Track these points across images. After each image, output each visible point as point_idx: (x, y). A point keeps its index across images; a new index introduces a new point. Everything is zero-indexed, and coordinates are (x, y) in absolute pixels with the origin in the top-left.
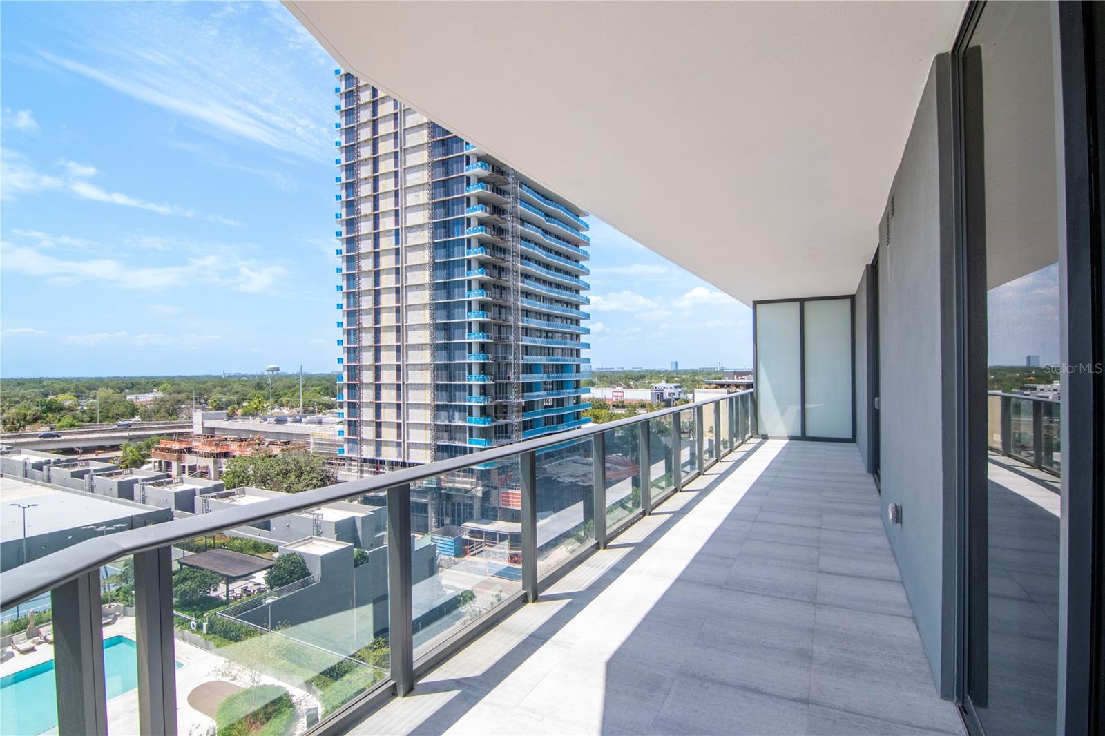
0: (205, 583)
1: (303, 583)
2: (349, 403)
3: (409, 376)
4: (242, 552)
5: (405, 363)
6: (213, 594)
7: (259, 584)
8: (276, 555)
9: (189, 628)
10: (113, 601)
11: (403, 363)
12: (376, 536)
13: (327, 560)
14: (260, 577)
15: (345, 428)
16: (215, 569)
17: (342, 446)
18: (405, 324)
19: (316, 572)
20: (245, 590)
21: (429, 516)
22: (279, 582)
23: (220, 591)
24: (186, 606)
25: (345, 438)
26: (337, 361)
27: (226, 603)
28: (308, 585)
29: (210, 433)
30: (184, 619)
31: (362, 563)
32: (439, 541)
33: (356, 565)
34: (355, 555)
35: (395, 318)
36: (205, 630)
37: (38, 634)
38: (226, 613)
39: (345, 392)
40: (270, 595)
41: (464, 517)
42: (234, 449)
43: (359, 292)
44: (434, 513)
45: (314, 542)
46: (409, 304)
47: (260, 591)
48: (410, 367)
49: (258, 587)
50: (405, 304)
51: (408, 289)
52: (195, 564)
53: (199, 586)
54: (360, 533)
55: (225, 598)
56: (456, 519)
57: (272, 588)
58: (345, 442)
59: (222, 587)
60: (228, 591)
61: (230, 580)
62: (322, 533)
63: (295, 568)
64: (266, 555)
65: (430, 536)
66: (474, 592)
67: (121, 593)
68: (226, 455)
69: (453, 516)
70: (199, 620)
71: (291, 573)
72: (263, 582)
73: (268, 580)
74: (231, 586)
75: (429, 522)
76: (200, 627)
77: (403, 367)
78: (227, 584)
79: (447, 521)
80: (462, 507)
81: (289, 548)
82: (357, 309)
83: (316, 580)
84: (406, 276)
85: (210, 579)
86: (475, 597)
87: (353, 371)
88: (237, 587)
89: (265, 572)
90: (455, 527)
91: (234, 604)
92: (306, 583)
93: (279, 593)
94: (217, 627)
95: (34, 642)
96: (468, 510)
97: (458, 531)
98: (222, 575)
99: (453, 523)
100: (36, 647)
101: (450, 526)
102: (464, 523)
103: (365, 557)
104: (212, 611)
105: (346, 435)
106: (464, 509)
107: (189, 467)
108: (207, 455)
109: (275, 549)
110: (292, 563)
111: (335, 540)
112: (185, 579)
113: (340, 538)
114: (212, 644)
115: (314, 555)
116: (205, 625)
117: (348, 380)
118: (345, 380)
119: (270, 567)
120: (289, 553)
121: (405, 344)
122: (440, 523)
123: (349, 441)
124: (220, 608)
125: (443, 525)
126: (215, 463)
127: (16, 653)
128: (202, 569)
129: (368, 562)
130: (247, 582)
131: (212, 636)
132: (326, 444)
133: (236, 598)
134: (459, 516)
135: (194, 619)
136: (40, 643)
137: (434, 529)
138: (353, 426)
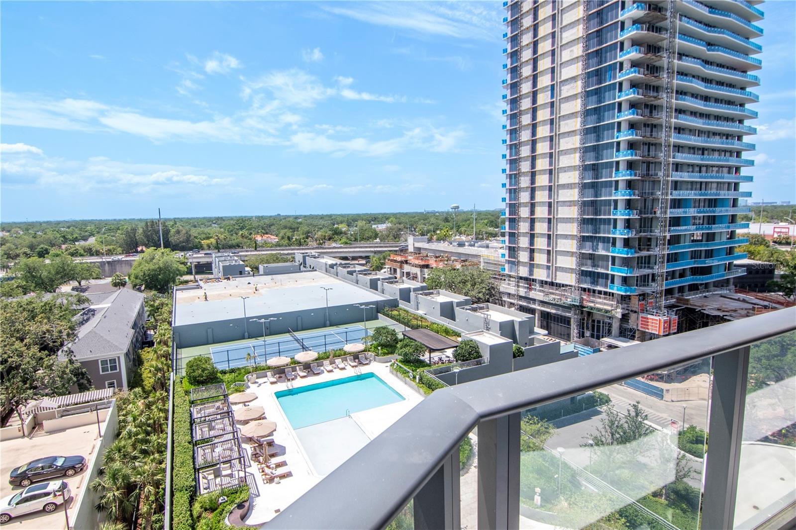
0: (417, 350)
1: (477, 362)
2: (509, 233)
3: (559, 212)
4: (438, 333)
5: (556, 200)
6: (422, 358)
7: (449, 357)
8: (460, 339)
9: (409, 377)
10: (369, 351)
11: (554, 200)
12: (530, 337)
13: (494, 349)
14: (450, 352)
15: (506, 252)
16: (423, 342)
17: (504, 265)
18: (557, 167)
19: (486, 357)
20: (440, 359)
21: (572, 327)
22: (462, 358)
23: (426, 357)
24: (407, 362)
25: (506, 260)
26: (501, 200)
27: (429, 365)
28: (481, 364)
29: (418, 250)
30: (406, 370)
31: (519, 356)
32: (580, 349)
33: (514, 357)
34: (514, 349)
35: (548, 162)
36: (417, 380)
37: (334, 363)
38: (429, 371)
39: (507, 224)
40: (456, 366)
41: (603, 333)
42: (432, 262)
43: (520, 143)
44: (577, 326)
45: (485, 334)
46: (561, 149)
47: (450, 362)
48: (559, 204)
49: (448, 359)
50: (557, 150)
51: (560, 137)
52: (411, 337)
53: (414, 352)
54: (517, 333)
55: (428, 362)
56: (595, 333)
57: (457, 361)
58: (506, 263)
59: (427, 355)
60: (430, 358)
61: (432, 350)
62: (490, 328)
63: (472, 351)
64: (453, 338)
65: (573, 345)
66: (610, 397)
67: (373, 347)
68: (427, 266)
69: (593, 330)
70: (414, 373)
71: (470, 354)
72: (451, 356)
73: (455, 357)
74: (433, 355)
75: (572, 332)
76: (414, 377)
77: (554, 204)
78: (430, 352)
79: (588, 334)
80: (601, 325)
81: (468, 336)
82: (518, 157)
83: (486, 362)
84: (559, 125)
85: (419, 349)
86: (610, 401)
87: (514, 208)
88: (436, 356)
89: (453, 349)
90: (594, 340)
91: (434, 367)
92: (479, 363)
93: (461, 366)
94: (424, 380)
95: (333, 367)
96: (607, 328)
97: (597, 344)
98: (427, 347)
99: (592, 336)
100: (334, 370)
101: (590, 338)
102: (603, 337)
103: (521, 351)
104: (422, 369)
105: (507, 258)
106: (603, 326)
107: (407, 273)
108: (416, 266)
109: (459, 335)
110: (471, 347)
111: (499, 335)
112: (406, 346)
113: (503, 334)
114: (422, 390)
115: (485, 344)
116: (417, 377)
117: (509, 215)
118: (507, 215)
119: (456, 347)
120: (468, 339)
121: (556, 184)
122: (581, 335)
123: (509, 262)
124: (426, 368)
125: (583, 336)
126: (421, 271)
127: (325, 371)
128: (416, 341)
129: (523, 355)
130: (441, 354)
131: (421, 385)
132: (492, 264)
133: (435, 363)
134: (598, 331)
135: (411, 371)
136: (335, 368)
137: (575, 339)
138: (513, 251)
